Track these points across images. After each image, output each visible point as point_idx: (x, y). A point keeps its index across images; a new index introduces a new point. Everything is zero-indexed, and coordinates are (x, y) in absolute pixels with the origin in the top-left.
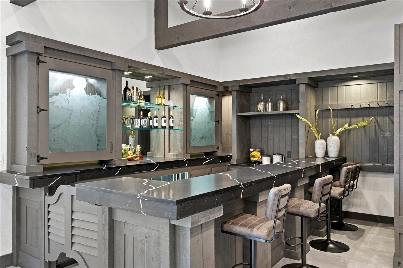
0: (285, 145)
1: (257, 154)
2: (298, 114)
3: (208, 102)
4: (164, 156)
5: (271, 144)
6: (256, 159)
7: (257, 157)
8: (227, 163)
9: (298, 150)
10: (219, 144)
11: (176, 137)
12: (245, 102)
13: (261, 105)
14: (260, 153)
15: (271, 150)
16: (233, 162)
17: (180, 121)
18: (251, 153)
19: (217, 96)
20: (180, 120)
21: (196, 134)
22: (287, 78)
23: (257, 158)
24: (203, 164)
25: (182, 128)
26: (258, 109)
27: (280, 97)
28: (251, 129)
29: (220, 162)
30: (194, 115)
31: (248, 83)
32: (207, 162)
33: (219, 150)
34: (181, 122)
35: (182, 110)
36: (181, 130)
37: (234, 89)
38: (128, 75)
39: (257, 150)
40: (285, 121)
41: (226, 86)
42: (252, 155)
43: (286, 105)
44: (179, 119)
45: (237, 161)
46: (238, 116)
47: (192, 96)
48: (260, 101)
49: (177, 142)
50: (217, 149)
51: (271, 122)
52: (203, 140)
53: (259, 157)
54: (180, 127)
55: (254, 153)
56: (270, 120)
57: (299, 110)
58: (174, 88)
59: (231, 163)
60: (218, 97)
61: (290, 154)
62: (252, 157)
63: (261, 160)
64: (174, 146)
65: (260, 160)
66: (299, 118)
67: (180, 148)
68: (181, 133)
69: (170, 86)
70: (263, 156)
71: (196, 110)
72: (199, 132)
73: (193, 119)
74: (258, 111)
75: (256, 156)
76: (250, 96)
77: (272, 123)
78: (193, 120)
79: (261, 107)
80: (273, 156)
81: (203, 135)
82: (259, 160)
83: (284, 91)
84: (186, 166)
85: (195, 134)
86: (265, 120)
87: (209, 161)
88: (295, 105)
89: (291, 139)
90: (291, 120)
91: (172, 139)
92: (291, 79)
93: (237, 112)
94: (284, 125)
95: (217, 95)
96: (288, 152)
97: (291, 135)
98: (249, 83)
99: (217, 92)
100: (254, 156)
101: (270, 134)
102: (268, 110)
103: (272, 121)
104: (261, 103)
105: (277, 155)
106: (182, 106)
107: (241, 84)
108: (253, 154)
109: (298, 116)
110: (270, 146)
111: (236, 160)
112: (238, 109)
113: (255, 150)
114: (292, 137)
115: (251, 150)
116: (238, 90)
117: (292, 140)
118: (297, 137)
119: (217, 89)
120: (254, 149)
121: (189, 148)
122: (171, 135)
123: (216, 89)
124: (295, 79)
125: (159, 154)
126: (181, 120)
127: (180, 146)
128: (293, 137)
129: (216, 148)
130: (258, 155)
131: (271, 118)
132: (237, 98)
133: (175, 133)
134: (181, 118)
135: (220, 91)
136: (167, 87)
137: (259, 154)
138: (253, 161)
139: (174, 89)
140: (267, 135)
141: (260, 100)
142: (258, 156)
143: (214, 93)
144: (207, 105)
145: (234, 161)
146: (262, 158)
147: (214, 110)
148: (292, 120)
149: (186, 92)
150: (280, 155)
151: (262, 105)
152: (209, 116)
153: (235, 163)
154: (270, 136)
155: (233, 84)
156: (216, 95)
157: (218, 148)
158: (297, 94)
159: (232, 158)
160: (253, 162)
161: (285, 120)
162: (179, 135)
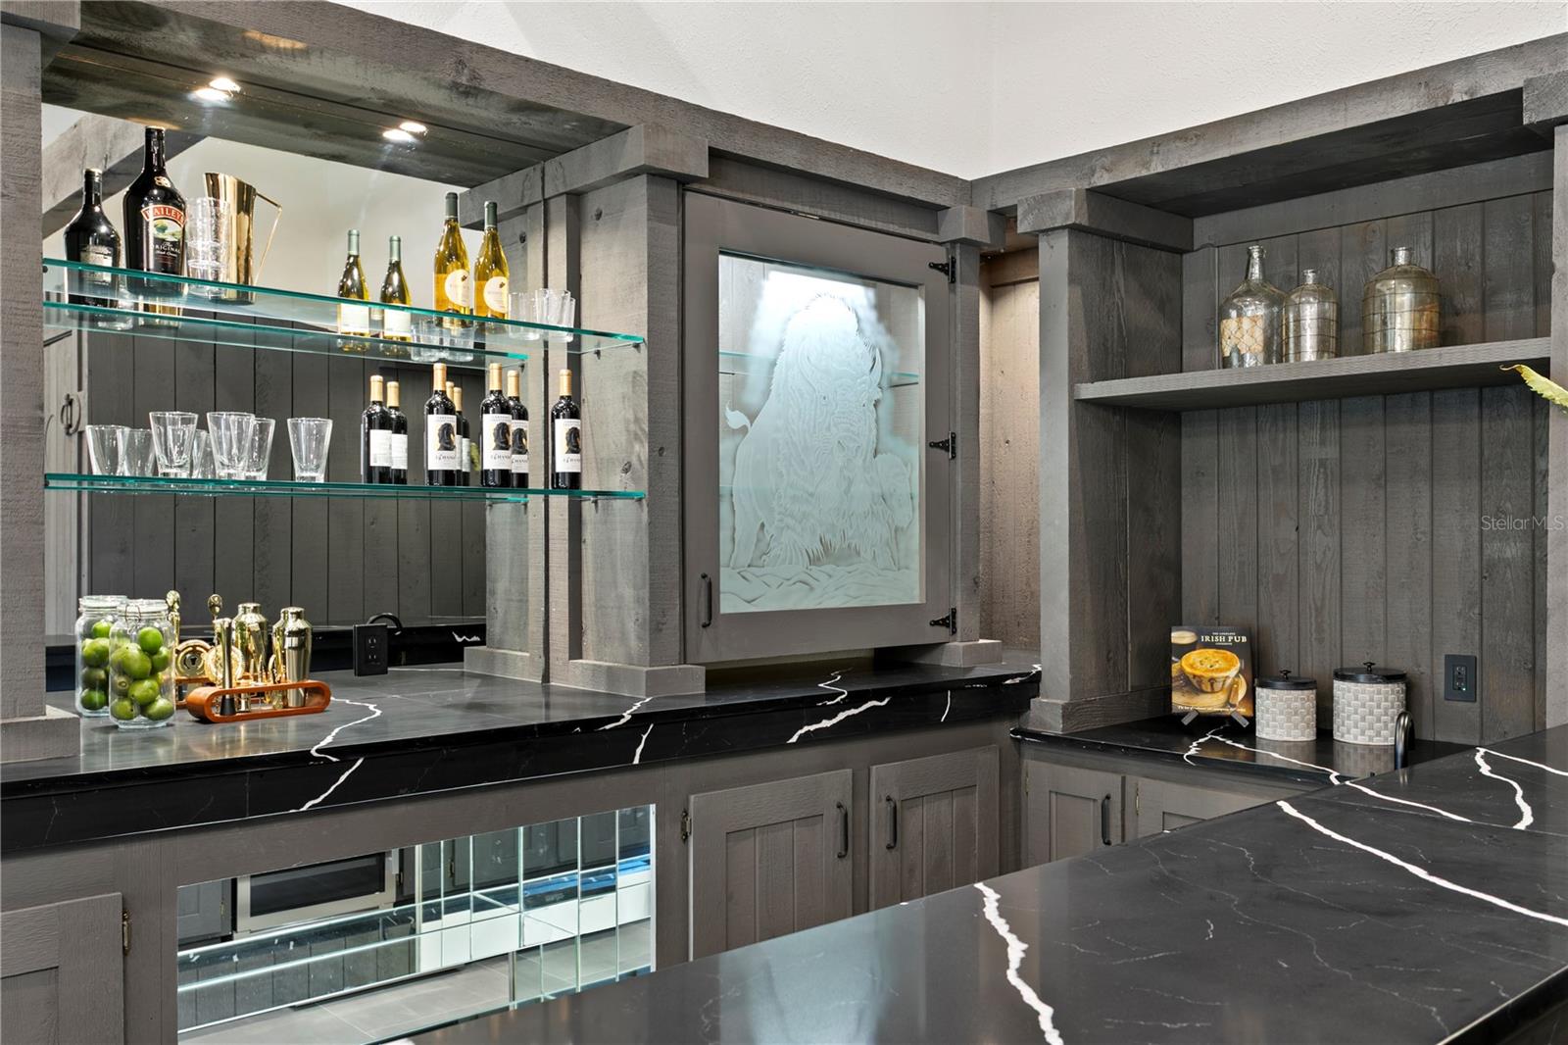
0: (1427, 610)
1: (1222, 664)
2: (1542, 366)
3: (870, 316)
4: (546, 678)
5: (1323, 599)
6: (1210, 703)
7: (1222, 690)
8: (1004, 730)
9: (1529, 645)
10: (959, 597)
11: (611, 551)
12: (1142, 315)
13: (1246, 323)
14: (1238, 665)
15: (1321, 641)
16: (1048, 718)
17: (636, 434)
18: (1180, 657)
19: (944, 278)
20: (632, 427)
21: (770, 530)
22: (1450, 92)
23: (1221, 697)
24: (794, 739)
25: (643, 488)
26: (1221, 351)
27: (1394, 254)
28: (1184, 492)
29: (938, 725)
30: (752, 398)
31: (1146, 165)
32: (826, 723)
33: (954, 632)
34: (637, 447)
35: (639, 361)
36: (640, 500)
37: (1053, 219)
38: (226, 105)
39: (1219, 639)
40: (1428, 434)
41: (1003, 202)
42: (1182, 671)
43: (1442, 315)
44: (627, 421)
45: (1068, 712)
46: (1084, 409)
47: (729, 269)
48: (1235, 296)
49: (616, 587)
50: (937, 628)
51: (1323, 443)
52: (828, 568)
53: (1232, 690)
54: (636, 480)
55: (1194, 663)
56: (1316, 434)
57: (1547, 334)
58: (602, 207)
59: (1031, 728)
60: (953, 281)
61: (1464, 674)
62: (1180, 688)
63: (1250, 714)
64: (600, 606)
65: (1242, 710)
66: (1547, 394)
67: (631, 627)
68: (640, 522)
69: (576, 199)
70: (1263, 685)
71: (774, 364)
72: (792, 516)
73: (746, 422)
74: (1226, 363)
75: (1212, 681)
76: (1177, 272)
77: (1331, 452)
78: (744, 430)
79: (1246, 337)
80: (1337, 684)
81: (828, 537)
82: (1229, 711)
83: (1428, 216)
84: (636, 761)
85: (763, 525)
86: (1285, 430)
87: (841, 716)
88: (1510, 313)
89: (1476, 566)
90: (1476, 425)
91: (591, 569)
92: (1483, 93)
93: (1075, 377)
94: (1424, 462)
95: (948, 269)
96: (1452, 661)
97: (1476, 538)
98: (1157, 167)
99: (942, 250)
100: (1194, 682)
101: (1319, 527)
102: (1298, 352)
103: (1333, 434)
104: (1249, 312)
105: (1362, 677)
106: (643, 334)
107: (1103, 179)
108: (1188, 670)
109: (1535, 381)
110: (1319, 611)
111: (1065, 707)
112: (1085, 358)
113: (1207, 638)
114: (1487, 552)
115: (1180, 637)
116: (1084, 221)
117: (1488, 571)
118: (1528, 552)
119: (942, 229)
120: (1199, 634)
121: (705, 626)
122: (588, 534)
123: (936, 230)
124: (1517, 94)
125: (522, 657)
126: (640, 433)
127: (633, 612)
128: (1493, 549)
129: (935, 623)
130: (1225, 674)
131: (1323, 418)
132: (1073, 279)
133: (606, 522)
134: (640, 415)
135: (964, 242)
136: (559, 207)
137: (1233, 673)
138: (1184, 714)
139: (599, 216)
140: (1294, 536)
141: (1241, 288)
142: (1229, 682)
143: (917, 256)
144: (860, 330)
145: (1048, 712)
146: (1251, 696)
147: (918, 367)
148: (1486, 425)
149: (674, 230)
150: (1390, 678)
151: (1254, 320)
152: (882, 408)
153: (1056, 727)
154: (1320, 543)
155: (1052, 185)
156: (934, 266)
157: (949, 622)
158: (1529, 233)
159: (1037, 695)
160: (1186, 721)
161: (1432, 430)
162: (630, 538)
